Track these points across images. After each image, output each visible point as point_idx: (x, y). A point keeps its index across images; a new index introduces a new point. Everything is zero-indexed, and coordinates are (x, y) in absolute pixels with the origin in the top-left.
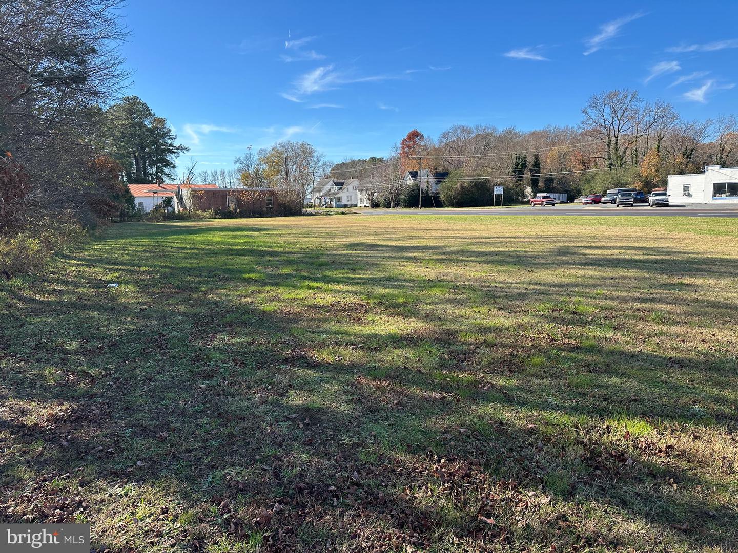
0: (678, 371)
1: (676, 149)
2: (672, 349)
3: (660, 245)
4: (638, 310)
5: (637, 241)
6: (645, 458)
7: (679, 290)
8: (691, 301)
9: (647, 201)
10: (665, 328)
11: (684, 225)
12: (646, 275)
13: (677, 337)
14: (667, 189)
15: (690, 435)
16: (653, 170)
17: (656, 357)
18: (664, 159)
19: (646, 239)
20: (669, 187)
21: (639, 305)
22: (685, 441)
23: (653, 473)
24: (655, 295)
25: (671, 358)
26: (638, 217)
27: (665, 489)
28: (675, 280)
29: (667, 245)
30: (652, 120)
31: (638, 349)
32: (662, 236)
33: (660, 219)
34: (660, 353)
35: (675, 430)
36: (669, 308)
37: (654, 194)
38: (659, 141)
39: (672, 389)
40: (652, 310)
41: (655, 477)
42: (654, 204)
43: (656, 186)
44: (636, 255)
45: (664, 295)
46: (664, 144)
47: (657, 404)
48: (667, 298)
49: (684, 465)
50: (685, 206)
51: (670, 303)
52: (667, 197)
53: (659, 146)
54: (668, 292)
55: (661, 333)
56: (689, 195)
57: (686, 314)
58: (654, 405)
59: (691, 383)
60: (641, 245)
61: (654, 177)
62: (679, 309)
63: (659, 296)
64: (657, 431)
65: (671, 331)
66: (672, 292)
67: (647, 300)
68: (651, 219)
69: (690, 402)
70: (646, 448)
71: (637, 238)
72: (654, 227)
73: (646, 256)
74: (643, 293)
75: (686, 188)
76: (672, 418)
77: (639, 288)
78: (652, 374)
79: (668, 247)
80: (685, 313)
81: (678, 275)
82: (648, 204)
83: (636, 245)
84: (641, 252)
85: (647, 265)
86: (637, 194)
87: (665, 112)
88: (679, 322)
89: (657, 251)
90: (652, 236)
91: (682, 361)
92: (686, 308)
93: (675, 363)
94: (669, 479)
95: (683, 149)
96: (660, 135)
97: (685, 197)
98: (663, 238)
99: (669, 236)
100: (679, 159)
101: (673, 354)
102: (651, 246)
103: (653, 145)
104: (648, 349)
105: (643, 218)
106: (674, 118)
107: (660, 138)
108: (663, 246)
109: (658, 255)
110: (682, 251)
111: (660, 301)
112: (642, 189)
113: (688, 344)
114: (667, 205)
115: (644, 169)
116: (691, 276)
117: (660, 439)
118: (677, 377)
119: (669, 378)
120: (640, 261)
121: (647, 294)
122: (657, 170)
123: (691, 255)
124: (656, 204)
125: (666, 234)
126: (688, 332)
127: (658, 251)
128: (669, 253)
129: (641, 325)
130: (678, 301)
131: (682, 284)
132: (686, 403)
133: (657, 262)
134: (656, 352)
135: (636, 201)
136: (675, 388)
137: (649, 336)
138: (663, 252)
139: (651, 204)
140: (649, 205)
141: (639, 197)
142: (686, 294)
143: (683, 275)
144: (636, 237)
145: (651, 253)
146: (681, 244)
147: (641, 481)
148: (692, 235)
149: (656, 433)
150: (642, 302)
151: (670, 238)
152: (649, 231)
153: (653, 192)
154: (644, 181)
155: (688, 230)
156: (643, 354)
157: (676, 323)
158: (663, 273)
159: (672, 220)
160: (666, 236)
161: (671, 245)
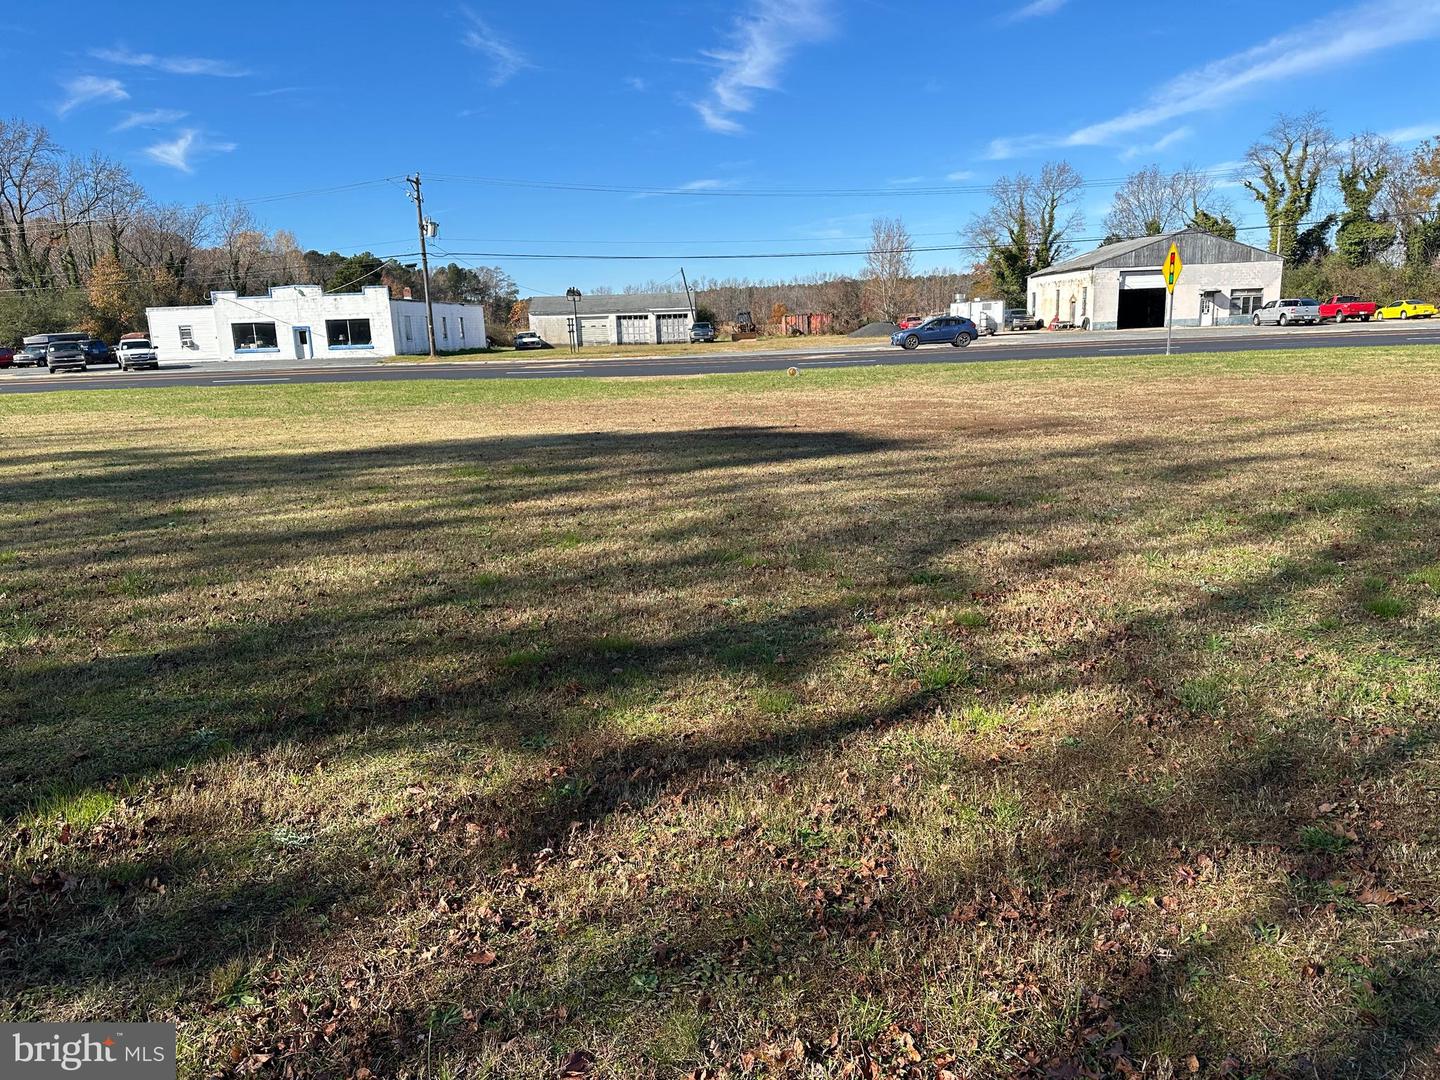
0: (170, 676)
1: (152, 256)
2: (160, 637)
3: (140, 442)
4: (94, 577)
5: (93, 440)
6: (103, 863)
7: (173, 526)
8: (197, 542)
9: (113, 359)
10: (145, 602)
11: (187, 402)
12: (111, 506)
13: (169, 614)
14: (149, 336)
15: (190, 785)
16: (115, 297)
17: (129, 660)
18: (132, 274)
19: (112, 436)
20: (153, 331)
21: (95, 568)
22: (182, 799)
23: (121, 884)
24: (127, 542)
25: (157, 655)
26: (96, 392)
27: (142, 904)
28: (168, 508)
29: (153, 442)
30: (93, 195)
31: (92, 655)
32: (145, 426)
33: (140, 394)
34: (139, 652)
35: (161, 786)
36: (155, 561)
37: (124, 344)
38: (114, 238)
39: (158, 712)
40: (123, 571)
41: (122, 890)
42: (129, 365)
43: (127, 330)
44: (90, 467)
45: (147, 539)
46: (125, 245)
47: (128, 749)
48: (152, 542)
49: (180, 842)
50: (188, 367)
51: (157, 552)
52: (152, 351)
53: (117, 249)
54: (153, 531)
55: (140, 613)
56: (193, 346)
57: (189, 567)
58: (123, 755)
59: (192, 690)
60: (99, 447)
61: (121, 311)
62: (174, 561)
63: (135, 542)
64: (125, 802)
65: (158, 605)
66: (162, 530)
67: (111, 555)
68: (124, 394)
69: (191, 726)
70: (105, 841)
71: (93, 436)
72: (130, 410)
73: (110, 469)
74: (104, 541)
75: (185, 333)
76: (156, 766)
77: (97, 534)
78: (119, 695)
79: (156, 447)
80: (186, 566)
81: (173, 497)
82: (117, 365)
83: (90, 447)
84: (101, 461)
85: (114, 485)
86: (91, 345)
87: (114, 181)
88: (172, 585)
89: (134, 456)
90: (125, 428)
91: (179, 654)
92: (188, 557)
93: (165, 662)
94: (151, 882)
95: (166, 257)
96: (115, 227)
97: (186, 349)
98: (146, 430)
99: (158, 425)
100: (161, 277)
101: (162, 647)
102: (122, 447)
103: (102, 243)
104: (112, 650)
105: (109, 393)
106: (136, 195)
107: (116, 234)
108: (146, 444)
109: (134, 464)
110: (181, 450)
111: (140, 551)
112: (100, 335)
113: (189, 620)
114: (155, 366)
115: (96, 293)
116: (197, 496)
117: (135, 814)
118: (169, 688)
119: (153, 693)
120: (99, 479)
121: (112, 542)
122: (123, 297)
123: (197, 457)
124: (133, 365)
125: (151, 421)
126: (189, 599)
127: (136, 456)
128: (156, 457)
129: (98, 605)
130: (171, 546)
131: (181, 513)
132: (185, 730)
133: (133, 477)
134: (128, 651)
135: (92, 359)
136: (162, 709)
137: (116, 623)
138: (145, 456)
139: (123, 366)
140: (120, 368)
141: (95, 351)
142: (187, 530)
143: (182, 495)
144: (91, 433)
145: (121, 462)
146: (180, 438)
147: (96, 910)
148: (200, 419)
149: (124, 805)
150: (101, 560)
151: (160, 429)
152: (118, 419)
153: (122, 341)
154: (100, 318)
155: (195, 411)
156: (102, 661)
157: (168, 587)
158: (146, 497)
159: (164, 394)
160: (153, 426)
161: (162, 442)
